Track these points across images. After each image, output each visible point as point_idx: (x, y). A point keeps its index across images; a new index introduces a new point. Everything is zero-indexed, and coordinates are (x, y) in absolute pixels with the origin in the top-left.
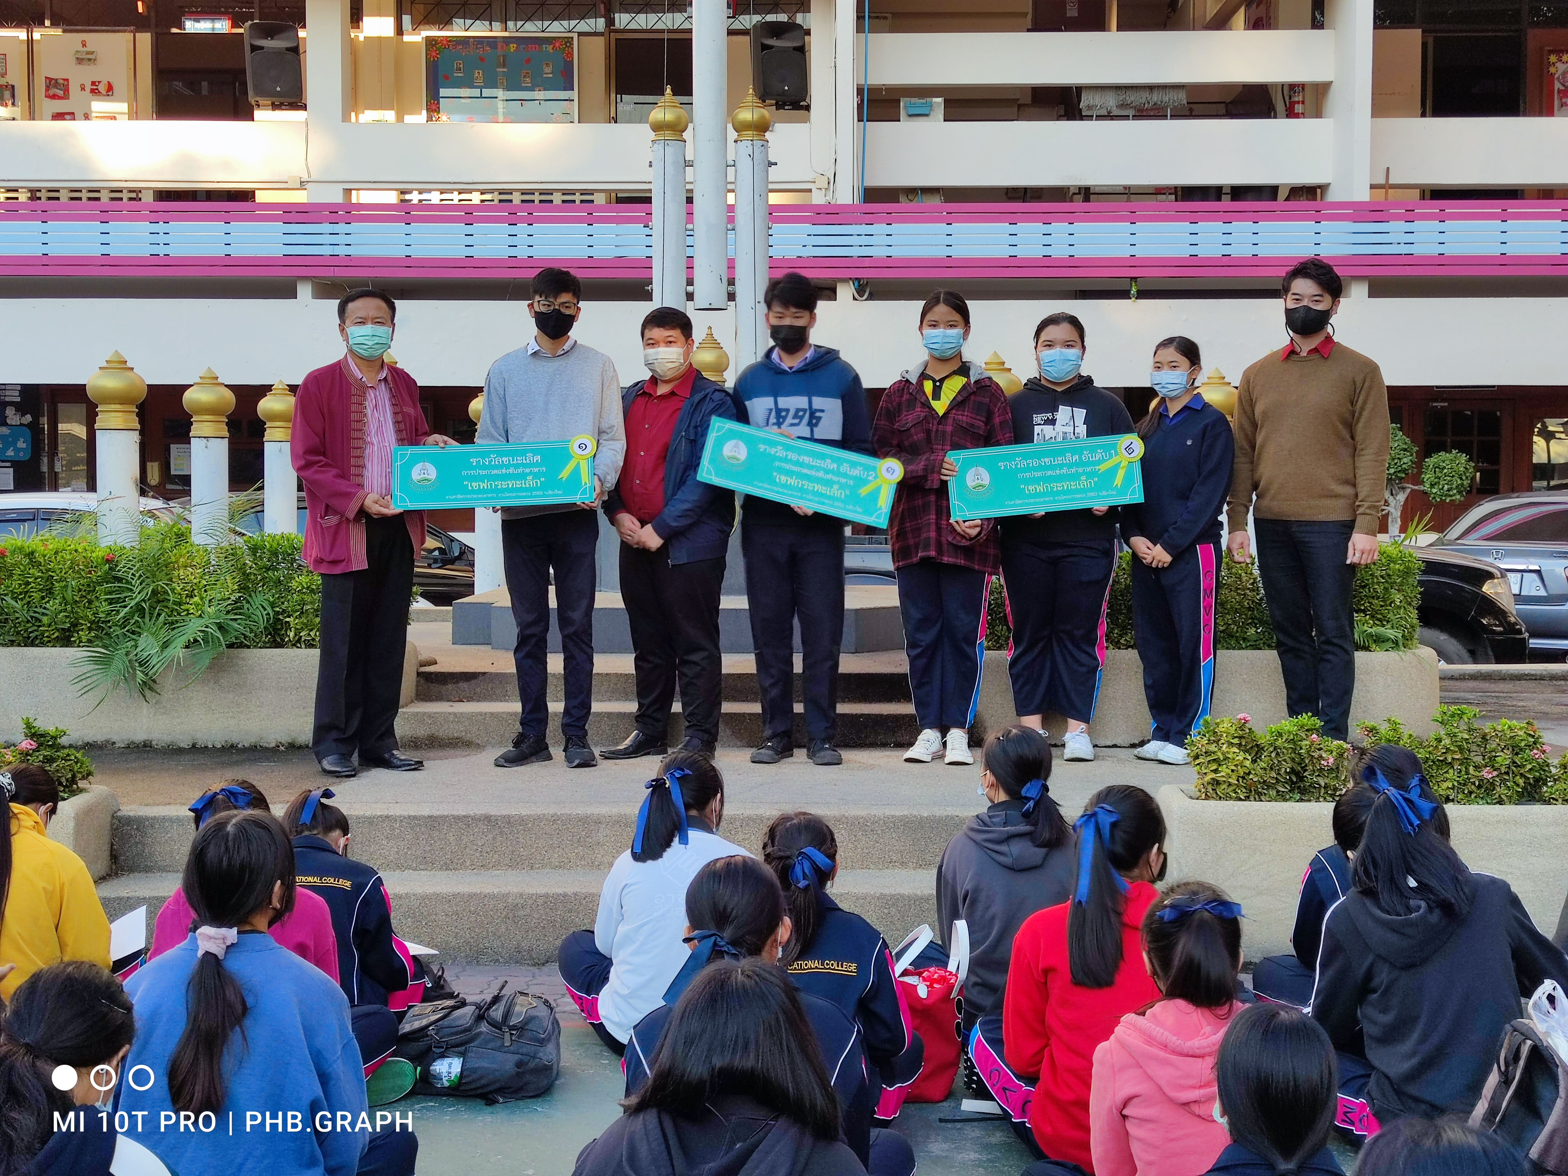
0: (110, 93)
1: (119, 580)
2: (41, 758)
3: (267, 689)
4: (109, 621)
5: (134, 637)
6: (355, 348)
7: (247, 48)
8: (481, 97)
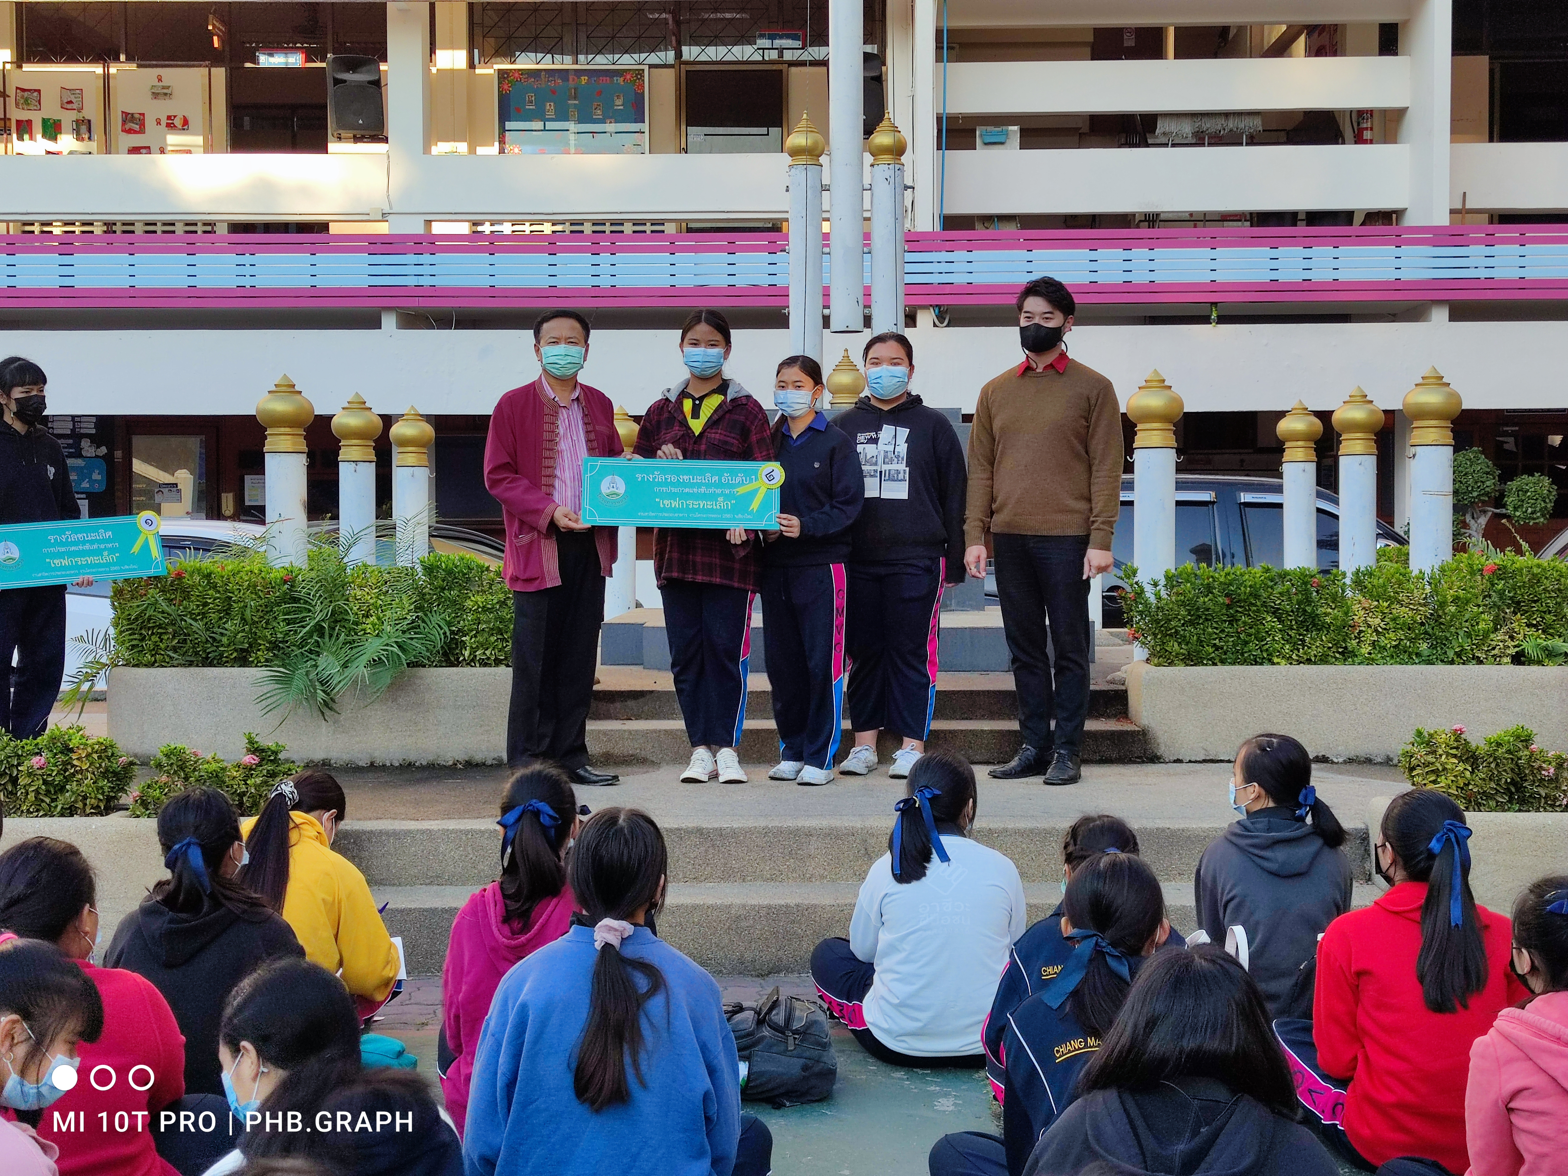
0: (186, 127)
1: (295, 600)
2: (265, 772)
3: (444, 708)
4: (287, 642)
5: (313, 656)
6: (548, 367)
7: (330, 82)
8: (545, 130)
